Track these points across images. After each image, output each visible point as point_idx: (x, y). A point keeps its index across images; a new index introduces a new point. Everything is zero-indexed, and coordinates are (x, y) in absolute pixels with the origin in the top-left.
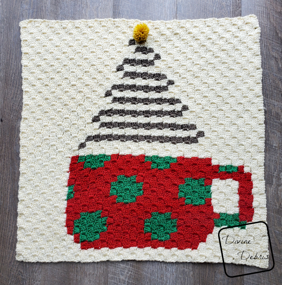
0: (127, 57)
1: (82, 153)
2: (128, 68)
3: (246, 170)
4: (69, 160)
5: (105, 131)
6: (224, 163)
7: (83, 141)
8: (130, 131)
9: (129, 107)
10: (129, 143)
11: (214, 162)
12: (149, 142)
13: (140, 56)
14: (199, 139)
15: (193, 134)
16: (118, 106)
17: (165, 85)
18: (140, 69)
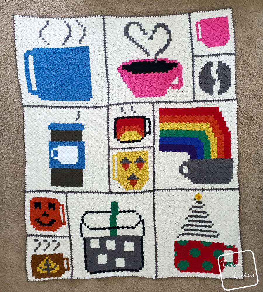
0: (193, 205)
1: (179, 240)
2: (194, 209)
3: (236, 247)
4: (174, 242)
5: (186, 232)
6: (228, 245)
7: (178, 236)
8: (195, 232)
9: (194, 223)
10: (195, 236)
11: (225, 244)
12: (201, 236)
13: (198, 205)
14: (218, 236)
15: (216, 234)
16: (190, 223)
17: (207, 216)
18: (198, 209)
